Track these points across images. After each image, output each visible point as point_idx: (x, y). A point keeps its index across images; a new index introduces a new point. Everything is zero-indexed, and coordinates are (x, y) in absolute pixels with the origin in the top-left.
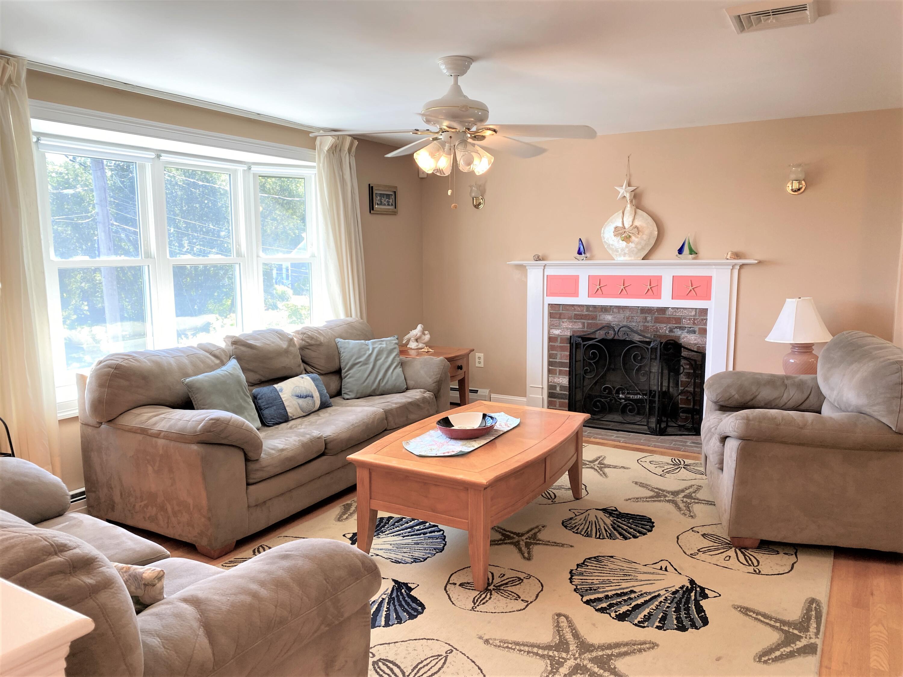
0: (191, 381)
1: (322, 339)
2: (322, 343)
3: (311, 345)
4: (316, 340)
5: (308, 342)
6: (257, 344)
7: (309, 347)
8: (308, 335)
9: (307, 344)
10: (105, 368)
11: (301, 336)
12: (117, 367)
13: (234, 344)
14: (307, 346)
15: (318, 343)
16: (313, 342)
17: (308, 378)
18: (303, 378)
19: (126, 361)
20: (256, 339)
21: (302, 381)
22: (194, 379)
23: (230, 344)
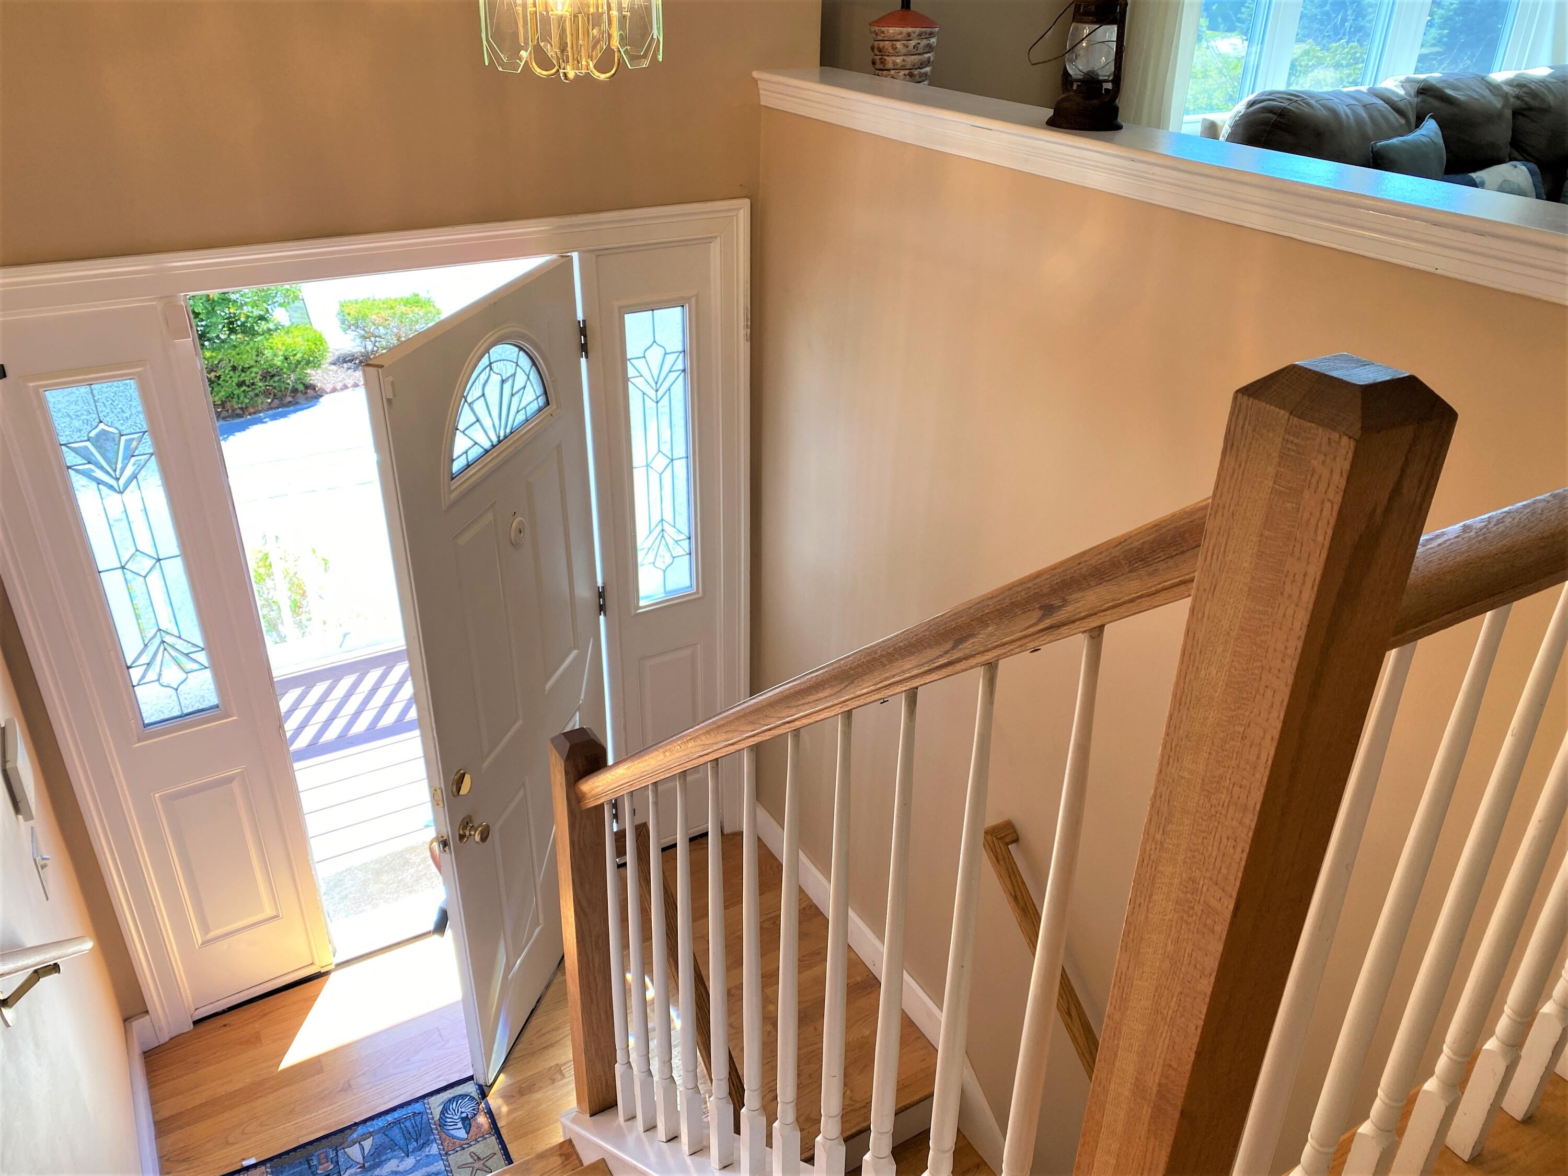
0: (1384, 147)
1: (1551, 99)
2: (1550, 107)
3: (1530, 109)
4: (1543, 100)
5: (1526, 103)
6: (1459, 97)
7: (1526, 113)
8: (1531, 89)
9: (1525, 106)
10: (1263, 113)
11: (1517, 91)
12: (1282, 113)
13: (1421, 93)
14: (1524, 109)
15: (1544, 106)
16: (1535, 104)
17: (1524, 168)
18: (1516, 167)
19: (1294, 104)
20: (1455, 88)
21: (1514, 172)
22: (1387, 145)
23: (1413, 92)
